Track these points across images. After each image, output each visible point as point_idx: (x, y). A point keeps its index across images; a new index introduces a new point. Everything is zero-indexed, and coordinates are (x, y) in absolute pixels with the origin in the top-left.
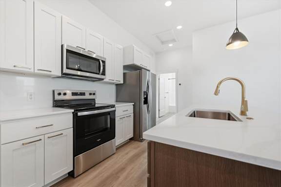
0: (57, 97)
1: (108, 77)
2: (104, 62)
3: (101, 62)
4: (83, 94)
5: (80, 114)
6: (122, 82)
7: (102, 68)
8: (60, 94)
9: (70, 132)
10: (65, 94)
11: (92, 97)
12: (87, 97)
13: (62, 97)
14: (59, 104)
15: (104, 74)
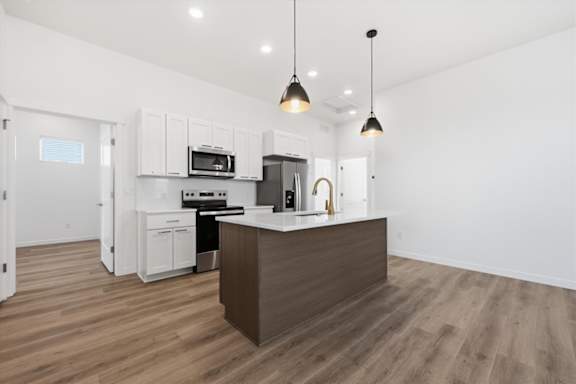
0: (186, 198)
1: (239, 174)
2: (232, 157)
3: (229, 158)
4: (211, 194)
5: (202, 213)
6: (260, 178)
7: (229, 164)
8: (187, 195)
9: (194, 230)
10: (192, 195)
11: (222, 198)
12: (216, 197)
13: (189, 198)
14: (187, 204)
15: (232, 170)
